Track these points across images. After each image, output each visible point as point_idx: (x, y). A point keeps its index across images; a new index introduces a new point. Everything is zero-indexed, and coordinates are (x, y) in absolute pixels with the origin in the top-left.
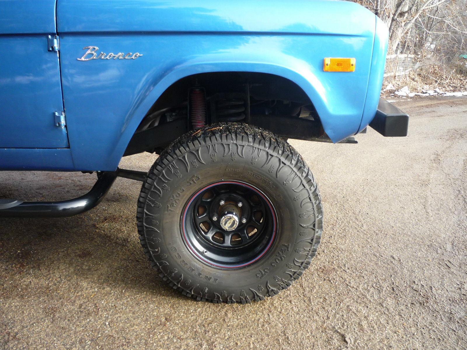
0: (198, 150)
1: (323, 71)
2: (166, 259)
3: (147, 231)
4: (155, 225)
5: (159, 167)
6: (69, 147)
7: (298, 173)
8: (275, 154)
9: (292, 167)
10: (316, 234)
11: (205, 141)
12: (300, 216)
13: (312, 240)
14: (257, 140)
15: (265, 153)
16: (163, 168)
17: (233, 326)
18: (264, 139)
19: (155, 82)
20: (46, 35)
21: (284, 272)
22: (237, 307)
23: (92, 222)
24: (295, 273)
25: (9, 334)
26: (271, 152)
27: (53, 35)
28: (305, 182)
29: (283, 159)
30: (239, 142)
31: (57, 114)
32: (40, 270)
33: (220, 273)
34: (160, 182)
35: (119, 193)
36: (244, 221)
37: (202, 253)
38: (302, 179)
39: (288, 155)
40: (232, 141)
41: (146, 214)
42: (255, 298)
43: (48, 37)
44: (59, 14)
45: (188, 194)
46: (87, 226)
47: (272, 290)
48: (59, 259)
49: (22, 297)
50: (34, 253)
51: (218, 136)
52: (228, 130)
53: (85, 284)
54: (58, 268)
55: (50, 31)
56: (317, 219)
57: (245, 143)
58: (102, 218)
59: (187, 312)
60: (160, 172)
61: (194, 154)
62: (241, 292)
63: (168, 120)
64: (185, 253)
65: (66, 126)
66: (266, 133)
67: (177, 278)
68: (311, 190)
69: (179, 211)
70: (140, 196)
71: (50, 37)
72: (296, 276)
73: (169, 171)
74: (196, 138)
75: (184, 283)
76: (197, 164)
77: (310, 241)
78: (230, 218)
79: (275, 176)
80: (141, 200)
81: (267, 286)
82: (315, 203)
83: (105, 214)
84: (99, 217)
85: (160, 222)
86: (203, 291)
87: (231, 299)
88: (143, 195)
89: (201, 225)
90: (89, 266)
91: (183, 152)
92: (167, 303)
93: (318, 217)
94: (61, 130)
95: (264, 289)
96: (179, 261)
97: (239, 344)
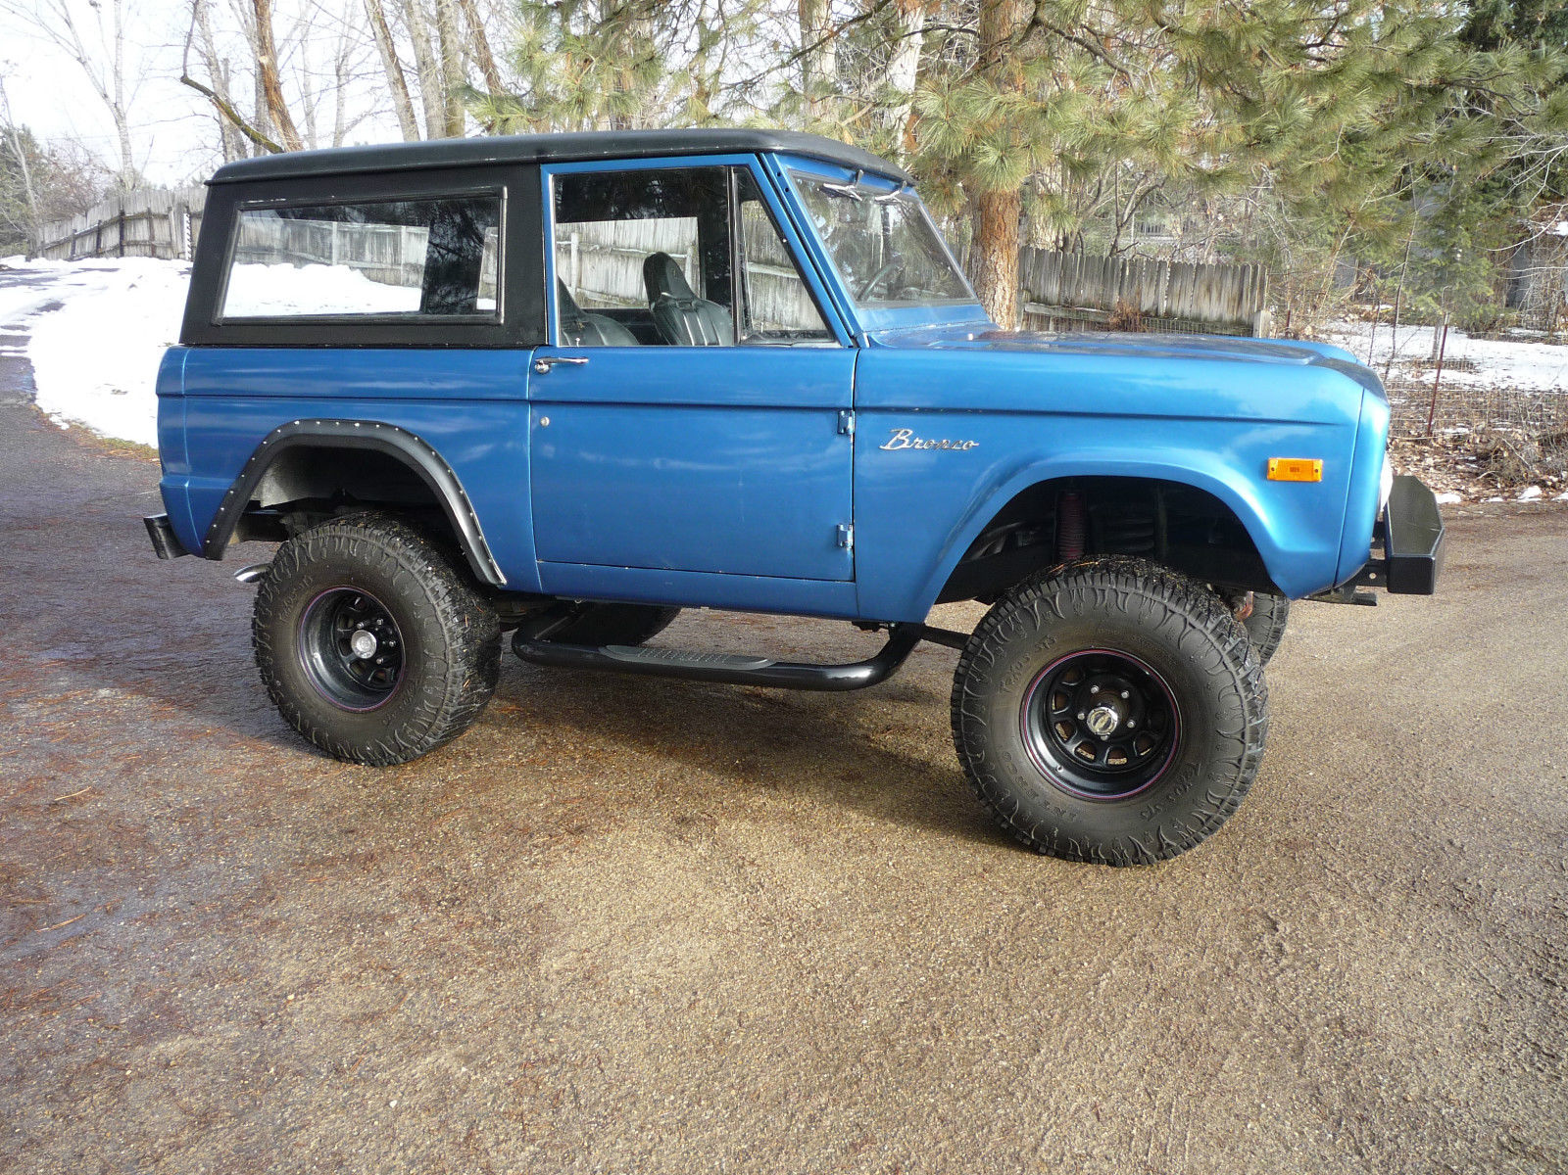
0: (1055, 597)
1: (1266, 478)
2: (993, 772)
3: (966, 724)
4: (979, 713)
5: (992, 620)
6: (854, 580)
7: (1216, 644)
8: (1178, 610)
9: (1207, 632)
10: (1248, 752)
11: (1067, 584)
12: (1217, 716)
13: (1240, 760)
14: (1150, 586)
15: (1161, 607)
16: (999, 622)
17: (1091, 890)
18: (1163, 584)
19: (1002, 480)
20: (838, 410)
21: (1190, 814)
22: (1106, 871)
23: (861, 732)
24: (1210, 817)
25: (743, 859)
26: (1172, 606)
27: (847, 410)
28: (1227, 660)
29: (1191, 619)
30: (1122, 588)
31: (842, 528)
32: (776, 789)
33: (1080, 805)
34: (992, 643)
35: (915, 687)
36: (1131, 724)
37: (1054, 770)
38: (1224, 654)
39: (1201, 613)
40: (1109, 585)
41: (965, 716)
42: (1138, 859)
43: (839, 414)
44: (859, 369)
45: (1036, 666)
46: (852, 736)
47: (1169, 845)
48: (807, 779)
49: (755, 820)
50: (762, 767)
51: (1087, 575)
52: (1107, 567)
53: (854, 815)
54: (808, 790)
55: (846, 405)
56: (1248, 726)
57: (1131, 590)
58: (881, 726)
59: (1018, 867)
60: (994, 627)
61: (1047, 603)
62: (1114, 841)
63: (1020, 544)
64: (1025, 764)
65: (853, 547)
66: (1171, 576)
67: (1009, 807)
68: (1238, 674)
69: (1019, 693)
70: (960, 665)
71: (843, 413)
72: (1211, 826)
73: (1007, 628)
74: (1053, 577)
75: (1019, 818)
76: (1051, 617)
77: (1235, 762)
78: (1104, 714)
79: (1176, 645)
80: (961, 670)
81: (1158, 836)
82: (1246, 697)
83: (887, 721)
84: (875, 724)
85: (987, 707)
86: (1050, 833)
87: (1096, 853)
88: (964, 662)
89: (1059, 727)
90: (860, 793)
91: (1031, 598)
92: (990, 853)
93: (1250, 722)
94: (846, 553)
95: (1153, 840)
96: (1013, 777)
97: (1095, 908)
